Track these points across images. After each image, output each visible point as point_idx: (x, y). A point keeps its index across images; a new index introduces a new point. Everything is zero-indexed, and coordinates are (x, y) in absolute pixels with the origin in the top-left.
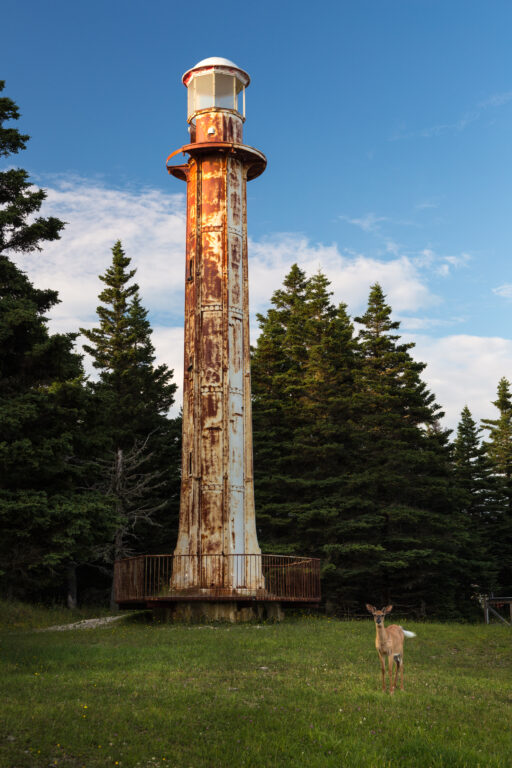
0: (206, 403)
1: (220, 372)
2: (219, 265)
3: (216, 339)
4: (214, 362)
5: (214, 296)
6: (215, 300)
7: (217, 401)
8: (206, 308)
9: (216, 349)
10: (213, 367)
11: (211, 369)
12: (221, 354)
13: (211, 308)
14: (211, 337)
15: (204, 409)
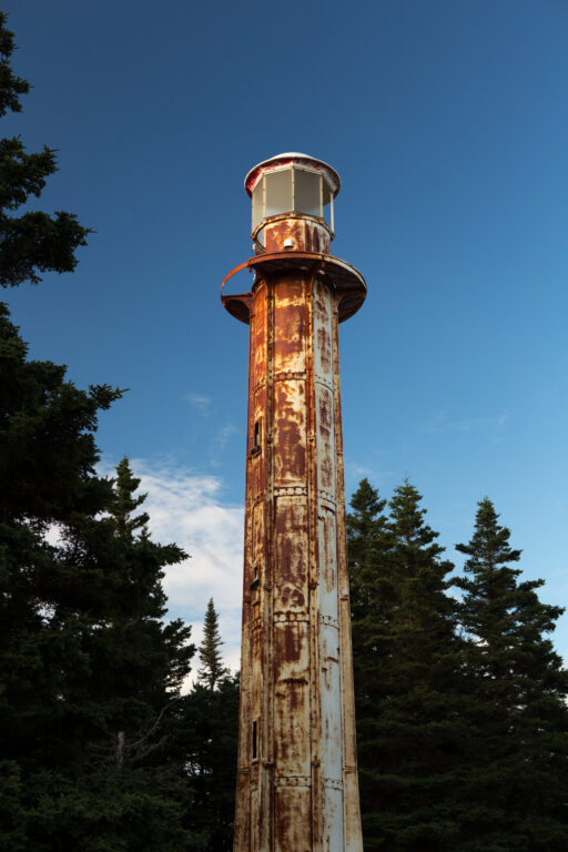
0: (282, 639)
1: (305, 590)
2: (302, 428)
3: (299, 539)
4: (295, 574)
5: (294, 473)
6: (295, 479)
7: (300, 637)
8: (282, 491)
9: (297, 554)
10: (294, 582)
11: (290, 586)
12: (306, 561)
13: (291, 491)
14: (290, 535)
15: (278, 649)
